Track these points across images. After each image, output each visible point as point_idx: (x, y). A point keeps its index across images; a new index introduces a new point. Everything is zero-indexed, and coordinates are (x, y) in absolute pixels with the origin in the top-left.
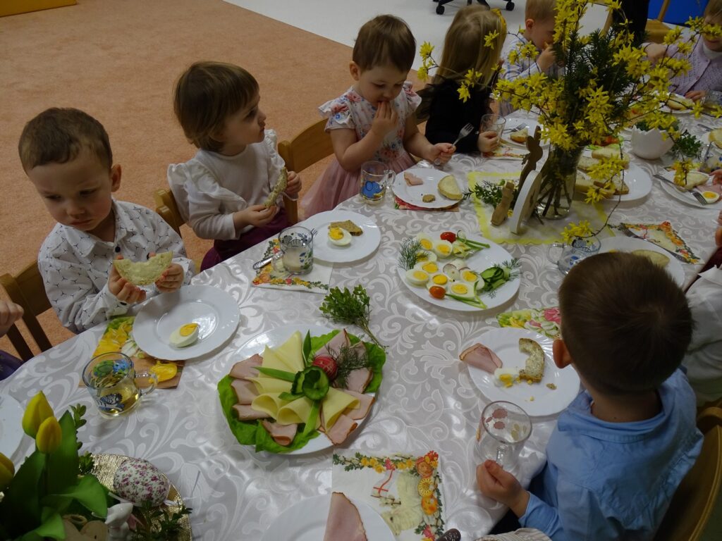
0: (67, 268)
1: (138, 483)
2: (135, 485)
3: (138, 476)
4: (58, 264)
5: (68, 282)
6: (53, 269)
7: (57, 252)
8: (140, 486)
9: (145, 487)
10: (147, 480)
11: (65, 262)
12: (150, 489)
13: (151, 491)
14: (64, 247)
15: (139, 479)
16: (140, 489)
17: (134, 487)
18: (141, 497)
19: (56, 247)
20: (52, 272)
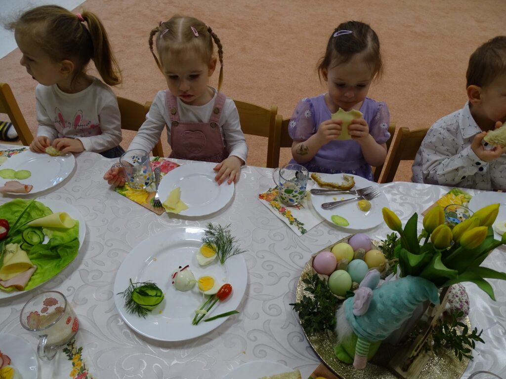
0: (450, 140)
1: (457, 296)
2: (455, 296)
3: (459, 292)
4: (447, 134)
5: (443, 148)
6: (441, 136)
7: (449, 127)
8: (457, 299)
9: (459, 302)
10: (463, 299)
11: (451, 135)
12: (461, 306)
13: (462, 307)
14: (455, 126)
15: (458, 295)
16: (456, 301)
17: (453, 297)
18: (453, 306)
19: (450, 124)
20: (438, 137)
